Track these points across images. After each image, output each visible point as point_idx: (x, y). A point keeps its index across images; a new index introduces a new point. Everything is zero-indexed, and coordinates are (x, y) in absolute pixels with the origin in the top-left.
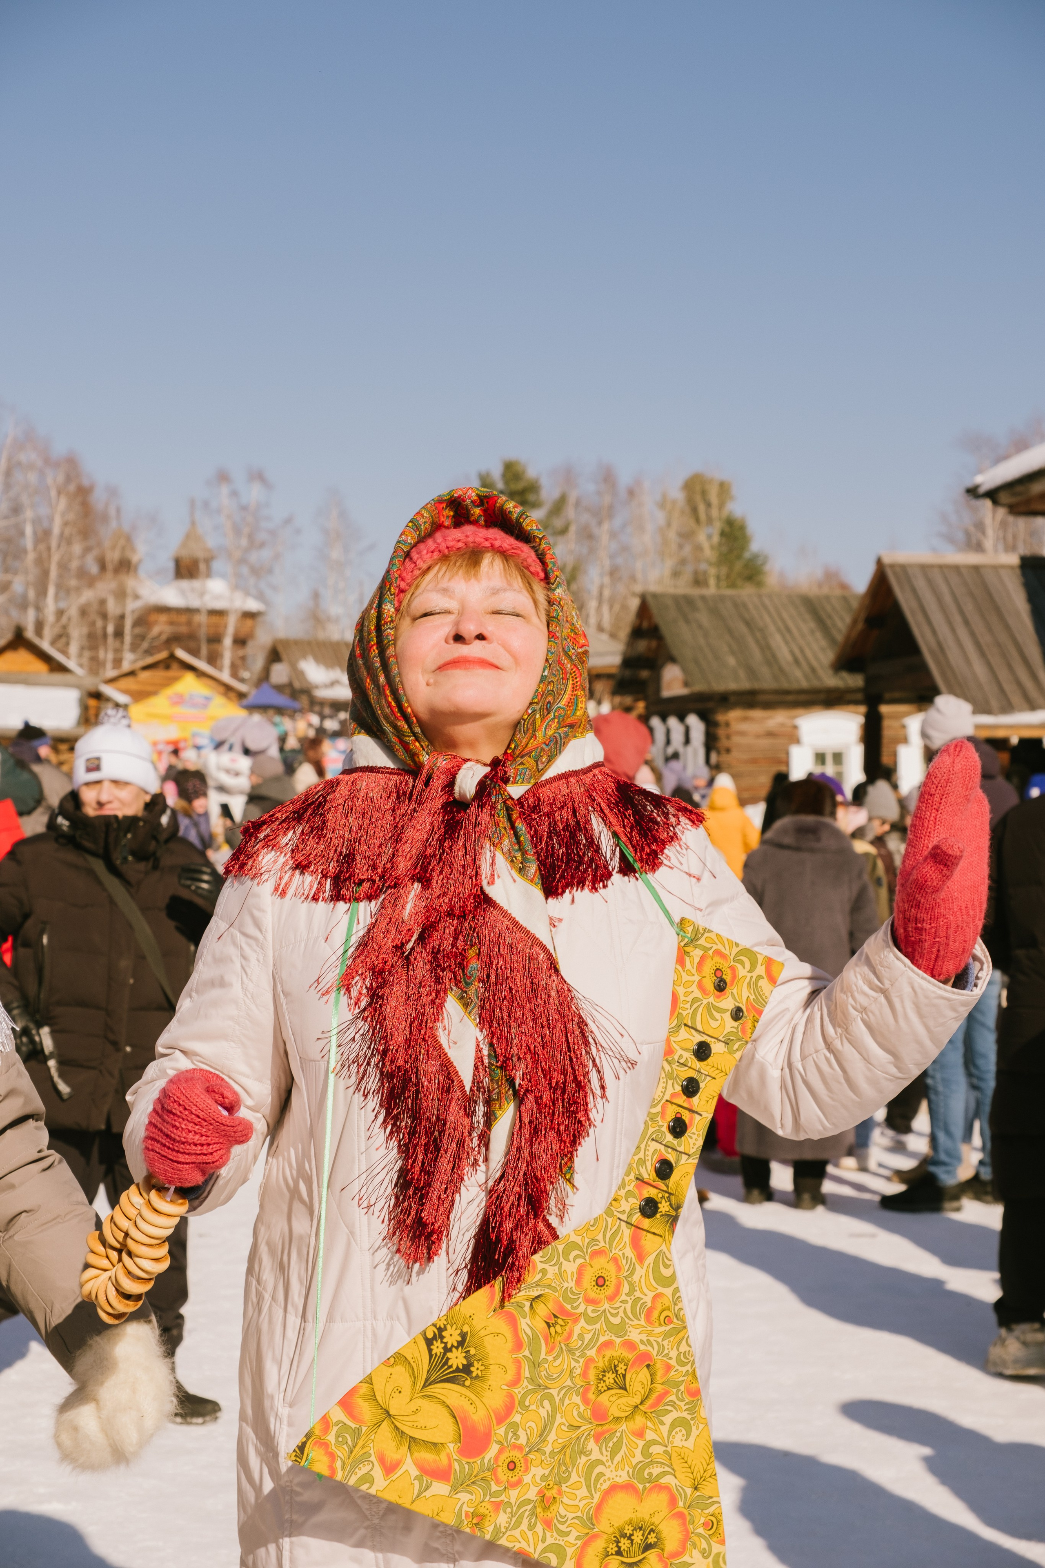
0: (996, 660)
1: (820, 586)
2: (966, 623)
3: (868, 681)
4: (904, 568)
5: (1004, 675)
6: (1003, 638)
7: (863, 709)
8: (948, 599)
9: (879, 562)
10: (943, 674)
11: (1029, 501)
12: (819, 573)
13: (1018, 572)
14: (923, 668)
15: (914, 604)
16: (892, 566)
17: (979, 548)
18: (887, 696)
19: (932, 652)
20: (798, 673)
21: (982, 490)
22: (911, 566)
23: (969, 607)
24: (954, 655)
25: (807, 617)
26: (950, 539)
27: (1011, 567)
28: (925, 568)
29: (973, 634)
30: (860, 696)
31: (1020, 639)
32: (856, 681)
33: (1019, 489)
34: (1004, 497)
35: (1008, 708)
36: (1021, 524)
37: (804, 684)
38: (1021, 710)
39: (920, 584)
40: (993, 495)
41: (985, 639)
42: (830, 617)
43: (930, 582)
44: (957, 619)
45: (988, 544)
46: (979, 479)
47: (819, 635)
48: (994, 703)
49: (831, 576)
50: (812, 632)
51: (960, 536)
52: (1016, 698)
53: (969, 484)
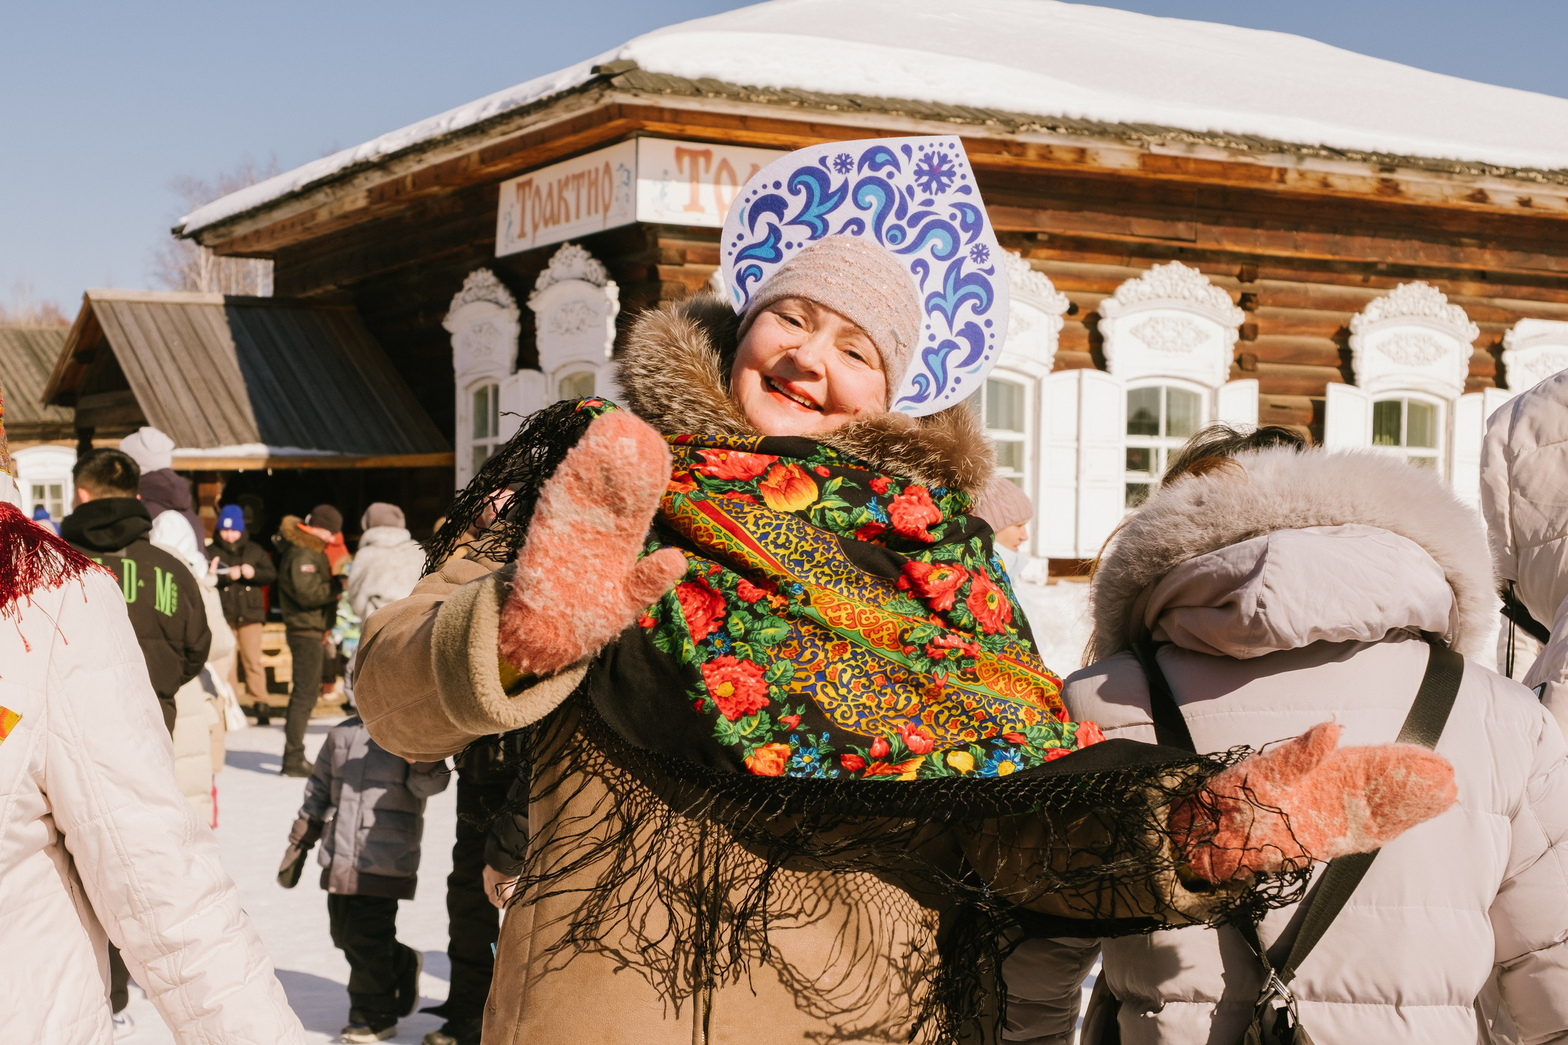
0: (203, 395)
1: (39, 321)
2: (174, 359)
3: (79, 415)
4: (110, 303)
5: (210, 409)
6: (210, 374)
7: (76, 442)
8: (155, 335)
9: (86, 297)
10: (151, 407)
11: (232, 243)
12: (38, 309)
13: (223, 310)
14: (133, 403)
15: (122, 340)
16: (99, 302)
17: (195, 287)
18: (98, 430)
19: (140, 386)
20: (14, 408)
21: (186, 231)
22: (117, 302)
23: (176, 344)
24: (162, 390)
25: (21, 351)
26: (165, 278)
27: (216, 306)
28: (131, 304)
29: (180, 370)
30: (71, 430)
31: (225, 376)
32: (67, 414)
33: (222, 230)
34: (208, 238)
35: (215, 441)
36: (232, 265)
37: (20, 418)
38: (228, 444)
39: (128, 320)
40: (197, 236)
41: (192, 375)
42: (44, 352)
43: (136, 318)
44: (165, 356)
45: (203, 284)
46: (183, 220)
47: (33, 369)
48: (202, 437)
49: (49, 312)
50: (26, 366)
51: (176, 276)
52: (223, 432)
53: (176, 225)
